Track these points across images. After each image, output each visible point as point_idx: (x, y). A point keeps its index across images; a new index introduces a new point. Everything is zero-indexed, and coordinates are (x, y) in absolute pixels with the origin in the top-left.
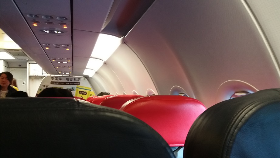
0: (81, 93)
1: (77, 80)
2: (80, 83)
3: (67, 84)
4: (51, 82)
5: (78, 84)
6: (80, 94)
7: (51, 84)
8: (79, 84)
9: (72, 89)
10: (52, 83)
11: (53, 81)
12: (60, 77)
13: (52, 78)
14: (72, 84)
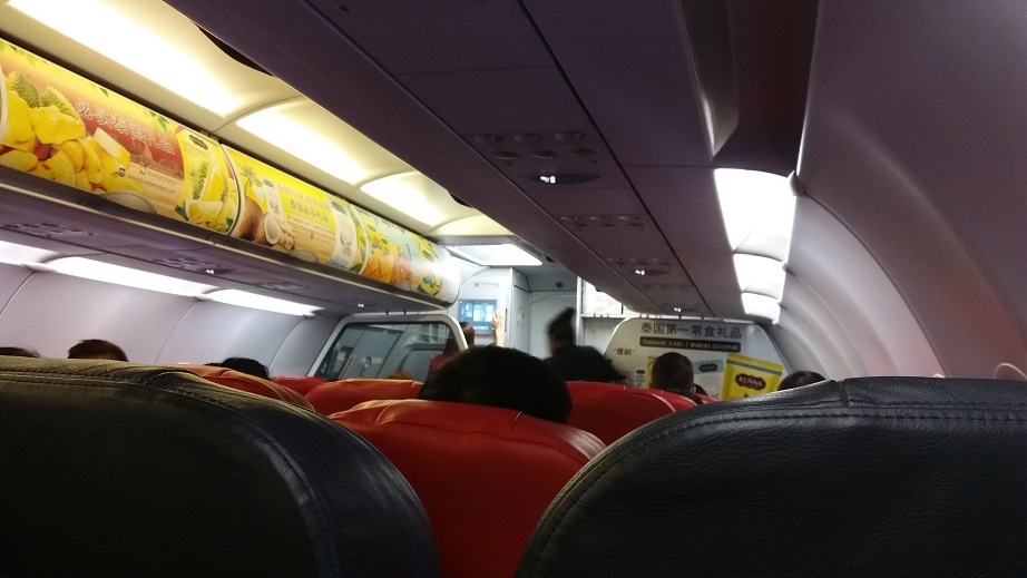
0: (743, 380)
1: (728, 332)
2: (738, 345)
3: (695, 348)
4: (642, 338)
5: (733, 347)
6: (740, 384)
7: (642, 344)
8: (735, 348)
9: (712, 365)
10: (645, 341)
11: (648, 335)
12: (671, 323)
13: (646, 326)
14: (711, 349)
